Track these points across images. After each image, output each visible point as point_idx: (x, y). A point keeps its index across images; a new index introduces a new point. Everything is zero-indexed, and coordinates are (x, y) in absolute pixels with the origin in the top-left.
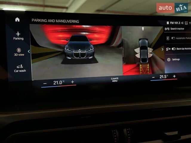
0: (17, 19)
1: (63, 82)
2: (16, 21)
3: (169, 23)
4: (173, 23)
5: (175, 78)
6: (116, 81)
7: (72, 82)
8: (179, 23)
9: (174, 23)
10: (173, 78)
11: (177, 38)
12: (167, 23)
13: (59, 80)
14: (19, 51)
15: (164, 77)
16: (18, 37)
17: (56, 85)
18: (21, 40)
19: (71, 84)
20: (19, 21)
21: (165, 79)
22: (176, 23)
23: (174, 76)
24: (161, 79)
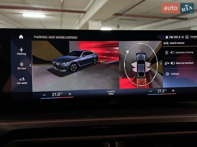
0: (21, 37)
1: (60, 94)
2: (20, 38)
3: (169, 37)
4: (172, 37)
5: (174, 92)
6: (112, 94)
7: (70, 94)
8: (178, 37)
9: (174, 37)
10: (172, 92)
11: (176, 52)
12: (166, 37)
13: (57, 92)
14: (22, 65)
15: (162, 91)
16: (21, 52)
17: (55, 97)
18: (24, 55)
19: (69, 96)
20: (22, 38)
21: (163, 93)
22: (176, 37)
23: (173, 91)
24: (159, 93)
